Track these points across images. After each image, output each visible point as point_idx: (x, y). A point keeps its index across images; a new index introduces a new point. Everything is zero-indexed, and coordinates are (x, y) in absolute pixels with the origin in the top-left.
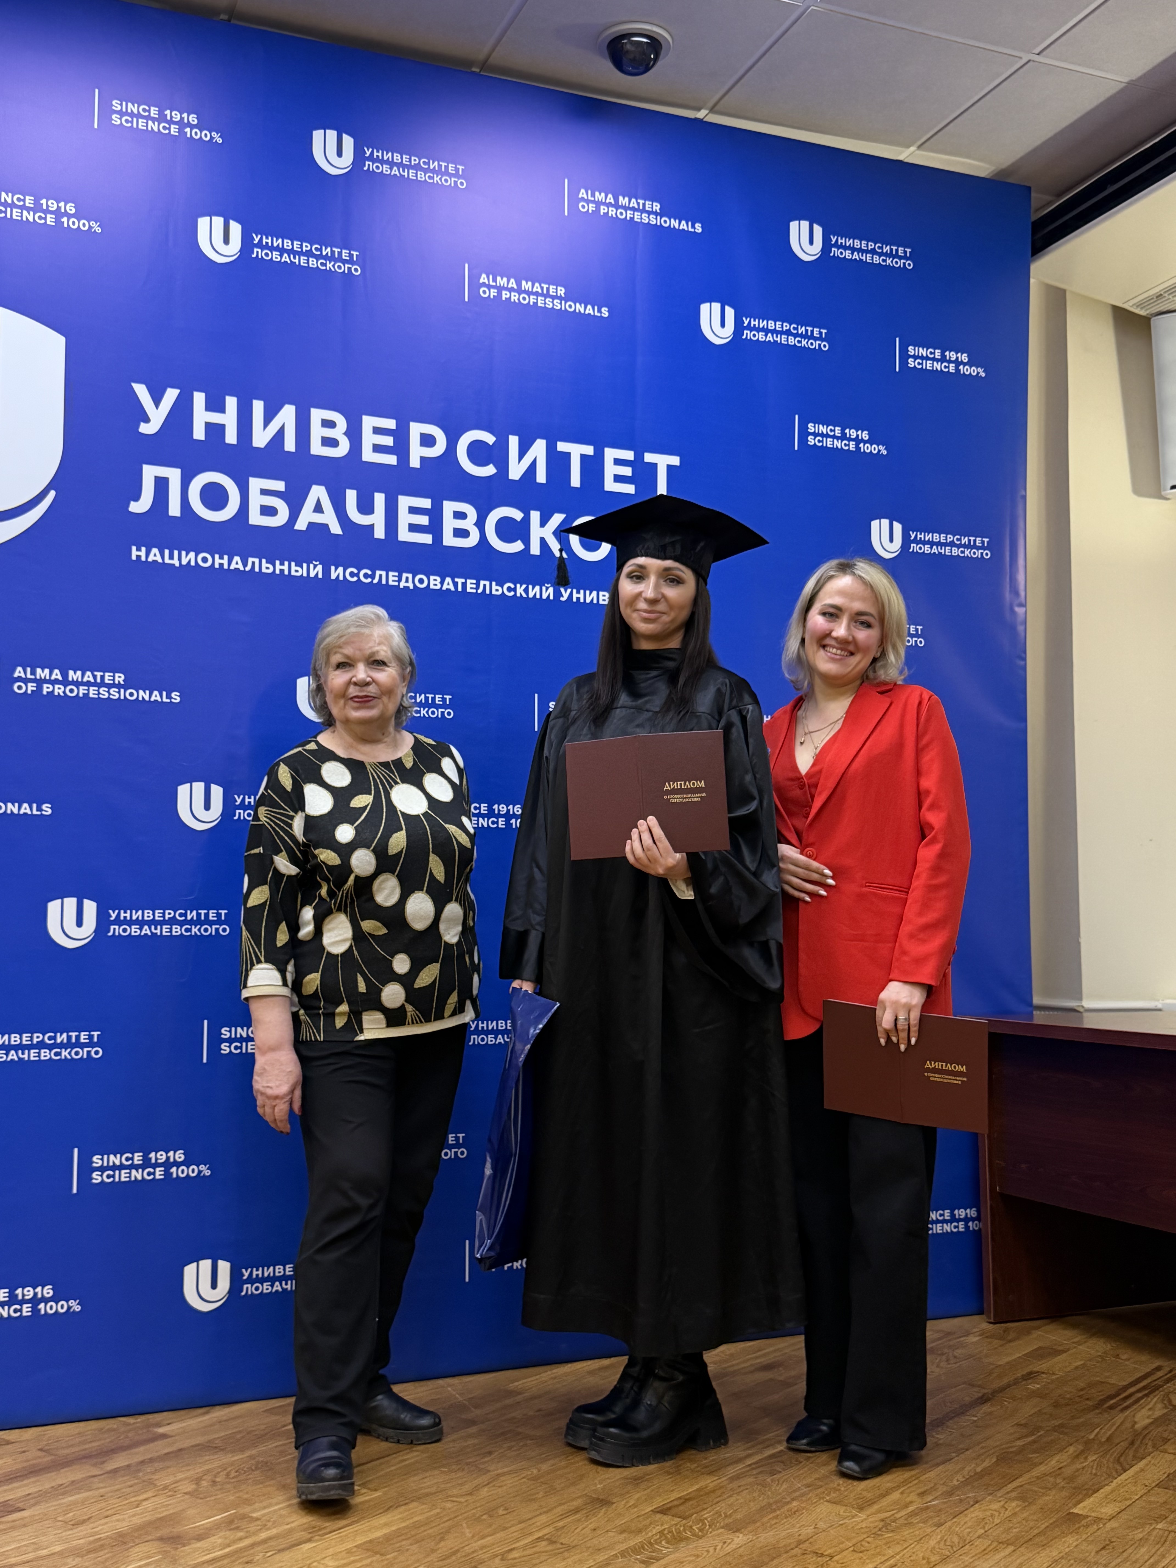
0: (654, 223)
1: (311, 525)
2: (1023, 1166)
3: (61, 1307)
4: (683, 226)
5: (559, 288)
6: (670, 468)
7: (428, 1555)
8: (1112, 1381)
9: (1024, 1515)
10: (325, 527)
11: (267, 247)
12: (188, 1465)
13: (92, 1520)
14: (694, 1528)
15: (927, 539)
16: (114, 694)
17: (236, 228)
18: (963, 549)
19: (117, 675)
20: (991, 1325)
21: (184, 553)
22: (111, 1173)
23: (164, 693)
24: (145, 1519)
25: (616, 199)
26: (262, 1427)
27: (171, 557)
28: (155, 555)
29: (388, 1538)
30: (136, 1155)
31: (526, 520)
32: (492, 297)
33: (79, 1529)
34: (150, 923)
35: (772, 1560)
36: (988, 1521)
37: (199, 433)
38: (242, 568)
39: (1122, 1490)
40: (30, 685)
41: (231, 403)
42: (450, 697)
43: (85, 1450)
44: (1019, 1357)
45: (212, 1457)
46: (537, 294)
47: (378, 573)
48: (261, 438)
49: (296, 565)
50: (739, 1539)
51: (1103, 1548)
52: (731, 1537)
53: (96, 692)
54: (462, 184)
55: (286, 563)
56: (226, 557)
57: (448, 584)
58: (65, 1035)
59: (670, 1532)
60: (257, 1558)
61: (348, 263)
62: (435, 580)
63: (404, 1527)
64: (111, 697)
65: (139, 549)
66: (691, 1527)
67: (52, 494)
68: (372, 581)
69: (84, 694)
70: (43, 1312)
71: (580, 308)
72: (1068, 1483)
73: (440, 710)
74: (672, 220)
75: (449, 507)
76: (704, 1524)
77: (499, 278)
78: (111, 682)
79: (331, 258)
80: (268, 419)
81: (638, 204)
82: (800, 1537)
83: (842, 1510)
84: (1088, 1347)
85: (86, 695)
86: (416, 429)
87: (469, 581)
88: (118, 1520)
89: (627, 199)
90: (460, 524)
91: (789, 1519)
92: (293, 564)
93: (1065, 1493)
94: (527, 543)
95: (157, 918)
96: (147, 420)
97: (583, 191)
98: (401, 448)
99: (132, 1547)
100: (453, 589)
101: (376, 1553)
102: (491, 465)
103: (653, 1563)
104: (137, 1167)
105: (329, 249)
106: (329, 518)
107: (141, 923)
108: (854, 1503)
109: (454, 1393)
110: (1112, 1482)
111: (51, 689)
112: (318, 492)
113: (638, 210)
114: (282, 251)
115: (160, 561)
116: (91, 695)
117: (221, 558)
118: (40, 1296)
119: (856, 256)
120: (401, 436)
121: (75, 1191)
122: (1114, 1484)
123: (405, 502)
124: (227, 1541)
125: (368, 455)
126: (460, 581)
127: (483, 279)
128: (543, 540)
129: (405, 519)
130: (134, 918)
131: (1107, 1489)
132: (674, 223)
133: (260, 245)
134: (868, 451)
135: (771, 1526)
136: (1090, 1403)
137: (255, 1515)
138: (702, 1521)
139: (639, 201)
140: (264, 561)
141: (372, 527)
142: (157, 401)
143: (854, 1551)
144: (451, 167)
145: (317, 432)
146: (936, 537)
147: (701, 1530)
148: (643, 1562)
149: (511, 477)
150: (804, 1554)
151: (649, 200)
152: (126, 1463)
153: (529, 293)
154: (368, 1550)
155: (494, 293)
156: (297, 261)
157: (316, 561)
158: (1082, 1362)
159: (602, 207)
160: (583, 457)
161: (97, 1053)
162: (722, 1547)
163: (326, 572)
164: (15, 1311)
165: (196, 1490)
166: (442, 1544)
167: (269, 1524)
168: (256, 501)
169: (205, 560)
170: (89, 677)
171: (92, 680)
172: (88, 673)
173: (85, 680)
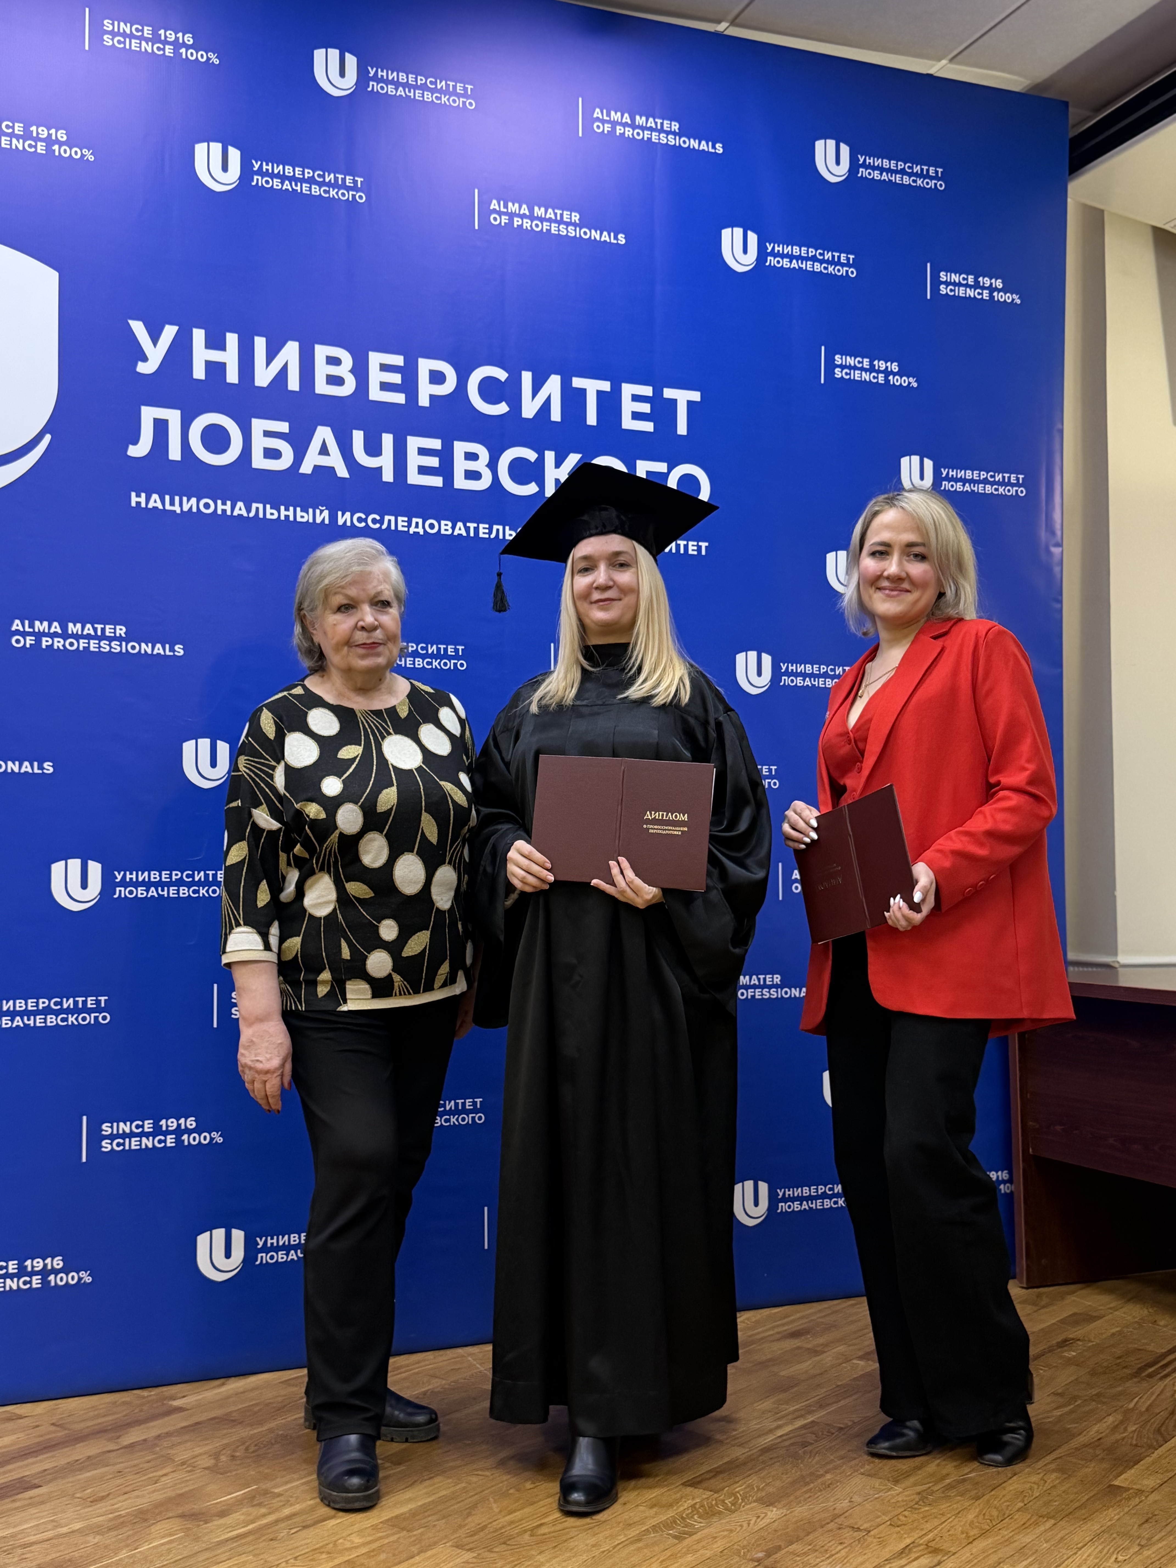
0: (673, 143)
1: (316, 468)
2: (1058, 1128)
3: (72, 1278)
4: (704, 146)
5: (573, 214)
6: (690, 403)
7: (455, 1531)
8: (1150, 1348)
9: (1063, 1488)
10: (332, 469)
11: (267, 174)
12: (206, 1439)
13: (111, 1497)
14: (726, 1501)
15: (959, 476)
16: (116, 647)
17: (234, 154)
18: (996, 487)
19: (118, 627)
20: (1024, 1290)
21: (185, 499)
22: (121, 1141)
23: (167, 646)
24: (165, 1495)
25: (633, 119)
26: (280, 1399)
27: (172, 503)
28: (155, 501)
29: (414, 1514)
30: (146, 1122)
31: (541, 460)
32: (503, 224)
33: (99, 1506)
34: (156, 885)
35: (808, 1535)
36: (1027, 1495)
37: (199, 372)
38: (245, 515)
39: (1163, 1461)
40: (28, 638)
41: (232, 339)
42: (463, 647)
43: (100, 1424)
44: (1054, 1324)
45: (230, 1431)
46: (550, 220)
47: (387, 518)
48: (263, 376)
49: (302, 511)
50: (773, 1513)
51: (1147, 1521)
52: (764, 1511)
53: (97, 646)
54: (471, 104)
55: (291, 509)
56: (229, 503)
57: (460, 529)
58: (71, 1001)
59: (702, 1506)
60: (282, 1535)
61: (352, 190)
62: (446, 525)
63: (429, 1502)
64: (113, 650)
65: (138, 496)
66: (723, 1501)
67: (48, 438)
68: (381, 527)
69: (84, 647)
70: (53, 1284)
71: (595, 235)
72: (1107, 1455)
73: (452, 661)
74: (692, 140)
75: (460, 448)
76: (736, 1498)
77: (510, 204)
78: (113, 635)
79: (335, 185)
80: (270, 357)
81: (656, 123)
82: (836, 1512)
83: (877, 1483)
84: (1124, 1313)
85: (87, 649)
86: (425, 366)
87: (481, 526)
88: (137, 1497)
89: (644, 118)
90: (472, 466)
91: (823, 1492)
92: (298, 509)
93: (1105, 1465)
94: (541, 484)
95: (163, 880)
96: (145, 359)
97: (598, 110)
98: (409, 386)
99: (154, 1524)
100: (464, 534)
101: (403, 1529)
102: (504, 403)
103: (686, 1538)
104: (147, 1135)
105: (332, 176)
106: (336, 461)
107: (148, 885)
108: (890, 1475)
109: (475, 1363)
110: (1153, 1453)
111: (50, 643)
112: (324, 434)
113: (656, 130)
114: (283, 178)
115: (161, 507)
116: (92, 649)
117: (224, 504)
118: (49, 1267)
119: (885, 176)
120: (409, 373)
121: (84, 1160)
122: (1155, 1455)
123: (414, 443)
124: (251, 1518)
125: (375, 394)
126: (472, 526)
127: (494, 205)
129: (414, 461)
130: (140, 879)
131: (1148, 1460)
132: (694, 144)
133: (260, 172)
134: (898, 384)
135: (805, 1500)
136: (1128, 1371)
137: (276, 1491)
138: (734, 1494)
139: (656, 120)
140: (268, 506)
141: (379, 470)
142: (155, 339)
143: (891, 1525)
144: (459, 87)
145: (322, 370)
146: (969, 474)
147: (733, 1504)
148: (675, 1537)
149: (524, 416)
150: (839, 1528)
151: (668, 119)
152: (143, 1438)
153: (542, 220)
154: (393, 1526)
155: (505, 219)
156: (299, 188)
157: (322, 507)
158: (1118, 1329)
159: (618, 127)
160: (600, 393)
161: (105, 1018)
162: (756, 1522)
163: (333, 517)
164: (25, 1283)
165: (216, 1465)
166: (470, 1519)
167: (292, 1500)
168: (259, 443)
169: (207, 506)
170: (89, 629)
171: (93, 633)
172: (89, 626)
173: (85, 633)
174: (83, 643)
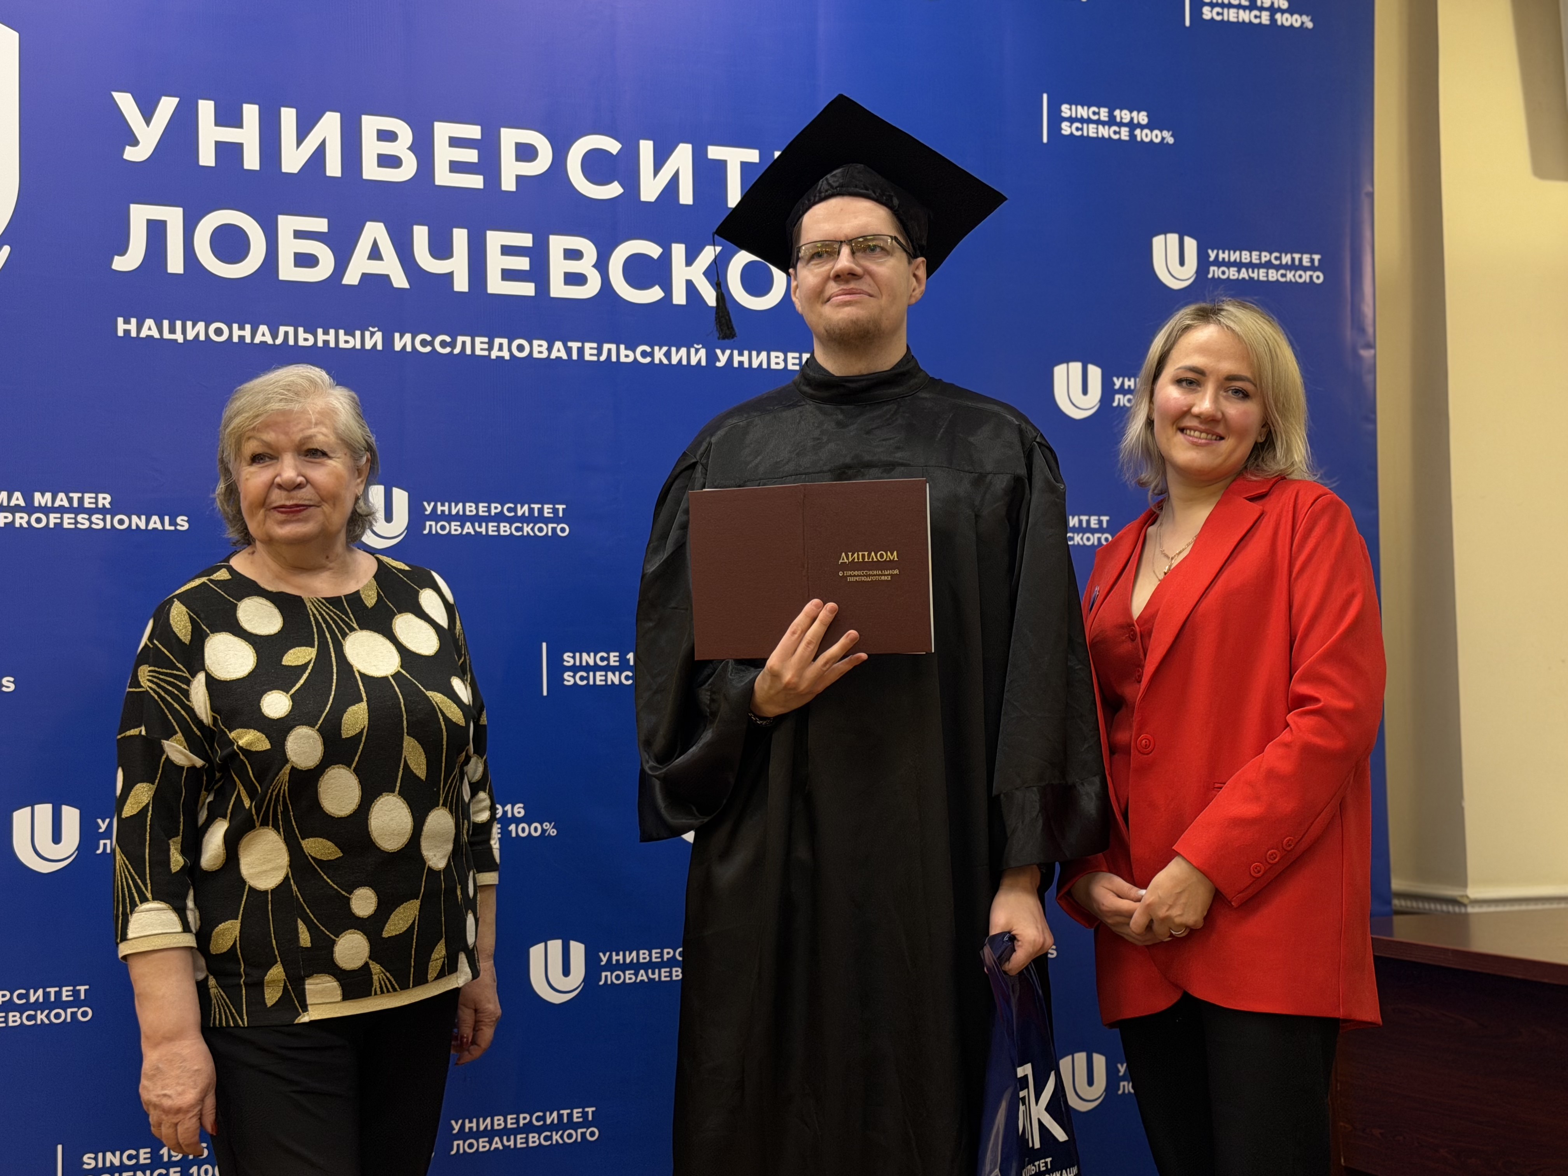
1: (365, 277)
10: (386, 278)
15: (1232, 259)
16: (98, 522)
18: (1283, 271)
19: (101, 496)
21: (190, 324)
22: (109, 1175)
23: (167, 518)
27: (172, 330)
28: (149, 329)
30: (142, 1151)
31: (666, 257)
37: (207, 157)
38: (270, 341)
41: (251, 113)
42: (564, 506)
47: (460, 339)
48: (293, 159)
49: (346, 334)
53: (73, 521)
55: (332, 332)
56: (248, 327)
57: (559, 351)
58: (40, 992)
64: (94, 526)
65: (127, 322)
67: (6, 250)
68: (452, 352)
69: (55, 524)
73: (551, 525)
75: (558, 244)
78: (93, 506)
80: (303, 134)
85: (58, 526)
86: (510, 137)
87: (587, 345)
90: (574, 266)
92: (341, 332)
94: (667, 288)
96: (135, 143)
98: (489, 165)
100: (565, 357)
102: (616, 183)
104: (143, 1168)
106: (390, 267)
111: (9, 520)
112: (374, 232)
115: (156, 335)
116: (66, 526)
117: (242, 328)
120: (488, 148)
123: (495, 239)
125: (444, 177)
126: (575, 345)
128: (690, 285)
129: (496, 263)
134: (1148, 140)
140: (301, 330)
141: (450, 276)
142: (148, 115)
145: (371, 148)
146: (1245, 257)
149: (644, 199)
157: (373, 327)
160: (745, 166)
161: (85, 1014)
163: (388, 341)
168: (288, 247)
169: (219, 332)
170: (62, 500)
171: (67, 505)
172: (61, 495)
173: (56, 505)
174: (54, 519)
